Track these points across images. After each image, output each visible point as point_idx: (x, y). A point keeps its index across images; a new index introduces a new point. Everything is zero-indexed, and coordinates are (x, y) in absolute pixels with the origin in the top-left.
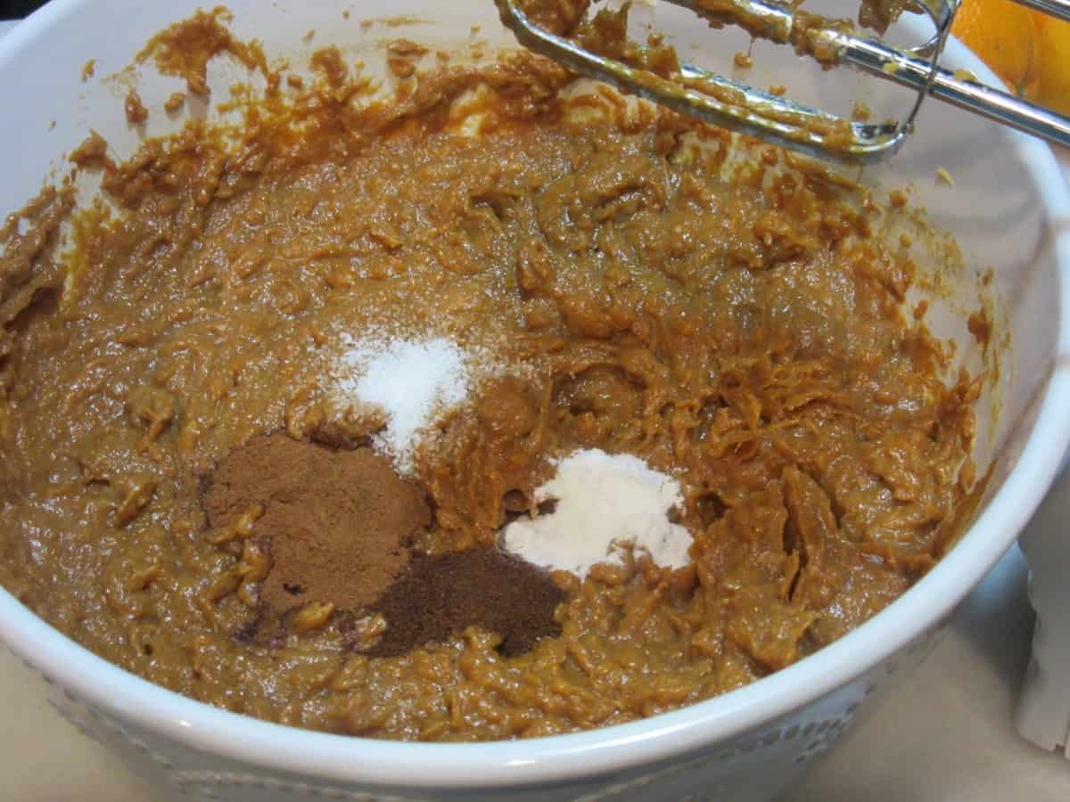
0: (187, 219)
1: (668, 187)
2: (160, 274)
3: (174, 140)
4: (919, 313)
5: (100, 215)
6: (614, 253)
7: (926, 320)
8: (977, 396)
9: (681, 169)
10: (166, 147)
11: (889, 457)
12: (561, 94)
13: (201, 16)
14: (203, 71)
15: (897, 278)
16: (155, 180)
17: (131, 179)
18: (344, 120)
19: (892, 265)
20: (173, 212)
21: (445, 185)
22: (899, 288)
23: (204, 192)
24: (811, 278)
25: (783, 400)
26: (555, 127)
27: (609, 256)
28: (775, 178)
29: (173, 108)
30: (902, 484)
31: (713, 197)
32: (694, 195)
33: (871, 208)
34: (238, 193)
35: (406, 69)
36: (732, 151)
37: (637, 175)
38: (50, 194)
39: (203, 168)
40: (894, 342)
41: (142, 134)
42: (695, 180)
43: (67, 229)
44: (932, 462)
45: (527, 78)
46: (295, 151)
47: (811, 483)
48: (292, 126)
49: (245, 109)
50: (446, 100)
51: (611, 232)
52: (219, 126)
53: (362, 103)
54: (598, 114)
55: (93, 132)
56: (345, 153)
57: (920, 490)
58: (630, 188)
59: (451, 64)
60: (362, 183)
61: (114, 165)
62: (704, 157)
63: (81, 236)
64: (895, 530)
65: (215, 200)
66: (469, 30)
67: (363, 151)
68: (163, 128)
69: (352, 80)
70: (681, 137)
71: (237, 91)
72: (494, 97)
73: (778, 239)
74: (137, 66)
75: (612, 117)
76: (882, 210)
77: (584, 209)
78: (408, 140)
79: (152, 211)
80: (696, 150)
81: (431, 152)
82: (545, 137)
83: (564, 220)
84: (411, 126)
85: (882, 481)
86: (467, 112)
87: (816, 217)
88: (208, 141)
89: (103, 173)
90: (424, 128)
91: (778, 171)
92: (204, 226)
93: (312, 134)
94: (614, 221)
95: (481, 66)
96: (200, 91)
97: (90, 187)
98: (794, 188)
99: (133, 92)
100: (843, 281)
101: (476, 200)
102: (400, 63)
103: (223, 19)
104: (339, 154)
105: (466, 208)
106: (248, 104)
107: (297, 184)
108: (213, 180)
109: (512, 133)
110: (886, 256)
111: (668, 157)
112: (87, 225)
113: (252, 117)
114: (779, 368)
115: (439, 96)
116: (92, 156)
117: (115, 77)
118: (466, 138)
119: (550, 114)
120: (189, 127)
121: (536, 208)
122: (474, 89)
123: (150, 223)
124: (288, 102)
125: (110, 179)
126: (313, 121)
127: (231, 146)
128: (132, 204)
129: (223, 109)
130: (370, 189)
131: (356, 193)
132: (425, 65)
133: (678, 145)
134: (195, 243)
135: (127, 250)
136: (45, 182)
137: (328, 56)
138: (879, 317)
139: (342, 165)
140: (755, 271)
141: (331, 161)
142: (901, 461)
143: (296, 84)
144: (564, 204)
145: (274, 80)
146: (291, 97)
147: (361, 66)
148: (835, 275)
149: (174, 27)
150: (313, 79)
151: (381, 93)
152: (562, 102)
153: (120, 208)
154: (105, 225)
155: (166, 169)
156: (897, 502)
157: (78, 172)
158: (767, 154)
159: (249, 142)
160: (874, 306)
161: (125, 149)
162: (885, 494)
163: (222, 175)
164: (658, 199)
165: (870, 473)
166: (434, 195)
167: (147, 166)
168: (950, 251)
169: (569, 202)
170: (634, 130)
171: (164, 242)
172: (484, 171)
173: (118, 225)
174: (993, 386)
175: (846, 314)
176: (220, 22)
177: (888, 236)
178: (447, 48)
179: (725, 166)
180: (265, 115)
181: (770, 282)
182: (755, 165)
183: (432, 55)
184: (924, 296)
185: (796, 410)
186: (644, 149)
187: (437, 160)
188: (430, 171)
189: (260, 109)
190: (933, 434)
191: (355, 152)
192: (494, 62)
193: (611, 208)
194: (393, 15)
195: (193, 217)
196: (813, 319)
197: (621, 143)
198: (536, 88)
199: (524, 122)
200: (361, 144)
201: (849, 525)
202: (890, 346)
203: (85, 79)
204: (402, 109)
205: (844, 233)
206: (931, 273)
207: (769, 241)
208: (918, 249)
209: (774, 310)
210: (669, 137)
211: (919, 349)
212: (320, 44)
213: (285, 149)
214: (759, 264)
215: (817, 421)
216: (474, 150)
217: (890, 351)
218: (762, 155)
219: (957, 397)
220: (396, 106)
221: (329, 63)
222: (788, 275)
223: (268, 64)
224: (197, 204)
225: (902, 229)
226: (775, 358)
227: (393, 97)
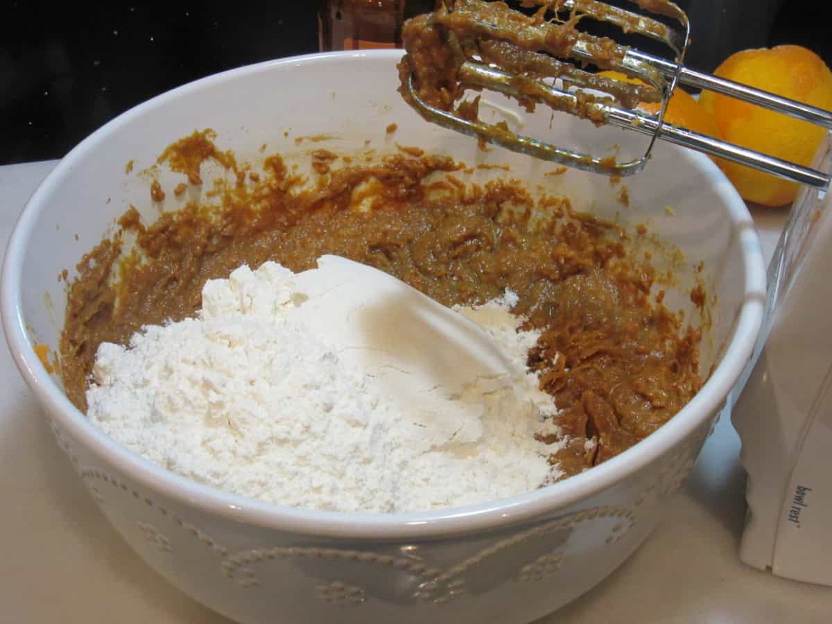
0: (188, 265)
1: (495, 237)
2: (173, 299)
3: (180, 213)
4: (659, 300)
5: (135, 261)
6: (464, 276)
7: (664, 301)
8: (699, 339)
9: (502, 225)
10: (175, 218)
11: (648, 382)
12: (423, 182)
13: (197, 135)
14: (198, 170)
15: (644, 278)
16: (169, 239)
17: (154, 239)
18: (286, 202)
19: (640, 271)
20: (180, 260)
21: (352, 240)
22: (646, 284)
23: (198, 248)
24: (590, 284)
25: (579, 354)
26: (420, 204)
27: (460, 278)
28: (563, 226)
29: (179, 192)
30: (657, 396)
31: (524, 240)
32: (512, 239)
33: (624, 238)
34: (219, 250)
35: (324, 169)
36: (534, 212)
37: (476, 229)
38: (106, 243)
39: (198, 232)
40: (645, 319)
41: (161, 210)
42: (511, 230)
43: (116, 268)
44: (675, 384)
45: (401, 173)
46: (254, 223)
47: (601, 399)
48: (252, 206)
49: (223, 194)
50: (350, 188)
51: (461, 264)
52: (208, 206)
53: (296, 191)
54: (447, 193)
55: (132, 207)
56: (286, 224)
57: (669, 399)
58: (471, 236)
59: (353, 165)
60: (298, 242)
61: (144, 228)
62: (516, 217)
63: (124, 271)
64: (655, 423)
65: (205, 254)
66: (363, 142)
67: (298, 223)
68: (173, 206)
69: (290, 176)
70: (501, 205)
71: (219, 183)
72: (380, 186)
73: (568, 260)
74: (158, 165)
75: (456, 195)
76: (631, 237)
77: (443, 251)
78: (326, 215)
79: (167, 260)
80: (511, 213)
81: (341, 222)
82: (414, 210)
83: (430, 258)
84: (328, 205)
85: (644, 397)
86: (363, 196)
87: (591, 248)
88: (199, 216)
89: (137, 233)
90: (336, 207)
91: (564, 221)
92: (199, 270)
93: (264, 212)
94: (462, 258)
95: (371, 165)
96: (196, 181)
97: (130, 241)
98: (574, 231)
99: (155, 182)
100: (610, 286)
101: (373, 248)
102: (320, 165)
103: (210, 136)
104: (282, 224)
105: (367, 253)
106: (226, 192)
107: (256, 244)
108: (204, 240)
109: (392, 208)
110: (636, 266)
111: (493, 219)
112: (127, 266)
113: (228, 200)
114: (574, 337)
115: (346, 186)
116: (131, 221)
117: (145, 172)
118: (364, 213)
119: (416, 195)
120: (189, 206)
121: (411, 252)
122: (367, 181)
123: (167, 267)
124: (249, 191)
125: (142, 237)
126: (265, 203)
127: (214, 219)
128: (154, 254)
129: (209, 195)
130: (304, 244)
131: (295, 248)
132: (336, 166)
133: (500, 209)
134: (194, 280)
135: (152, 285)
136: (104, 236)
137: (275, 161)
138: (634, 306)
139: (284, 231)
140: (554, 281)
141: (278, 229)
142: (656, 383)
143: (255, 179)
144: (430, 248)
145: (241, 177)
146: (251, 189)
147: (295, 167)
148: (604, 282)
149: (181, 141)
150: (266, 176)
151: (308, 184)
152: (424, 187)
153: (147, 257)
154: (138, 268)
155: (175, 233)
156: (654, 408)
157: (123, 232)
158: (557, 211)
159: (226, 216)
160: (631, 299)
161: (150, 217)
162: (647, 405)
163: (210, 238)
164: (489, 243)
165: (637, 393)
166: (345, 246)
167: (163, 231)
168: (676, 257)
169: (433, 247)
170: (472, 202)
171: (174, 279)
172: (377, 230)
173: (146, 268)
174: (709, 328)
175: (613, 305)
176: (209, 138)
177: (636, 253)
178: (351, 155)
179: (530, 221)
180: (236, 199)
181: (564, 288)
182: (549, 219)
183: (340, 159)
184: (662, 288)
185: (588, 359)
186: (478, 213)
187: (344, 226)
188: (342, 232)
189: (232, 195)
190: (674, 369)
191: (292, 224)
192: (380, 163)
193: (458, 250)
194: (315, 135)
195: (192, 264)
196: (594, 308)
197: (464, 211)
198: (407, 179)
199: (399, 201)
200: (296, 218)
201: (626, 425)
202: (643, 322)
203: (127, 172)
204: (322, 194)
205: (609, 256)
206: (665, 272)
207: (562, 261)
208: (656, 260)
209: (569, 303)
210: (493, 205)
211: (661, 321)
212: (271, 152)
213: (248, 221)
214: (557, 276)
215: (602, 364)
216: (369, 219)
217: (643, 324)
218: (554, 212)
219: (687, 343)
220: (318, 192)
221: (276, 165)
222: (575, 283)
223: (238, 165)
224: (195, 256)
225: (646, 248)
226: (572, 330)
227: (315, 187)
